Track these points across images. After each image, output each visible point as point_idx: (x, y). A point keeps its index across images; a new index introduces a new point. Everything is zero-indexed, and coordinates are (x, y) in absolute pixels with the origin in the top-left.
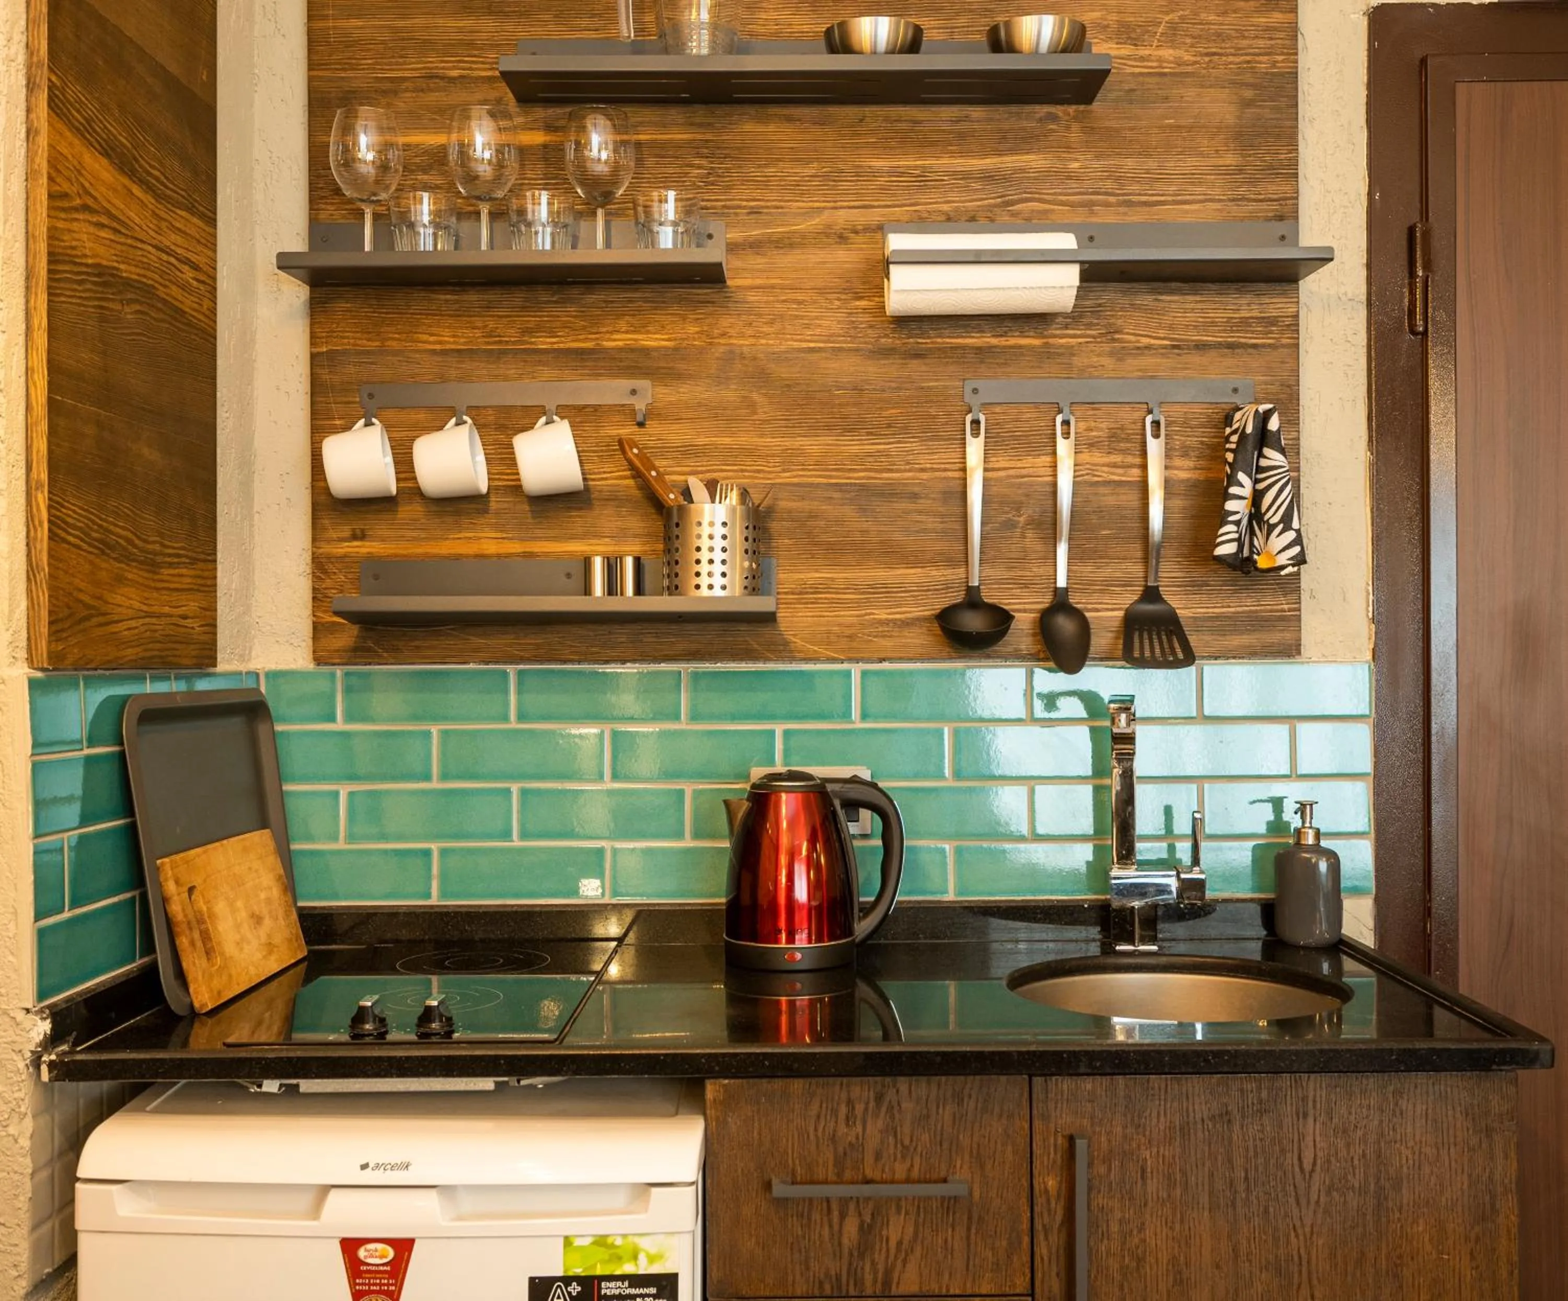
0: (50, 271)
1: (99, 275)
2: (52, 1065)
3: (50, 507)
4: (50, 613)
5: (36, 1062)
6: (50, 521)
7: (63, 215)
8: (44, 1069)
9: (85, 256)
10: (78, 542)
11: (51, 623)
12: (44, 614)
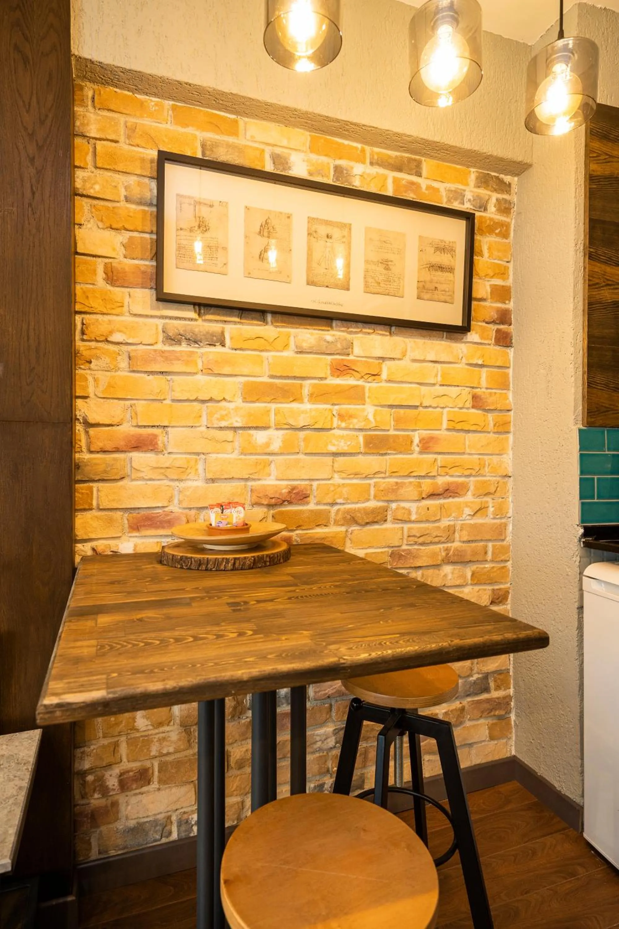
0: (588, 308)
1: (614, 304)
2: (584, 542)
3: (588, 378)
4: (588, 410)
5: (580, 541)
6: (588, 382)
7: (596, 290)
8: (582, 543)
9: (607, 300)
10: (602, 388)
11: (588, 413)
12: (586, 410)
